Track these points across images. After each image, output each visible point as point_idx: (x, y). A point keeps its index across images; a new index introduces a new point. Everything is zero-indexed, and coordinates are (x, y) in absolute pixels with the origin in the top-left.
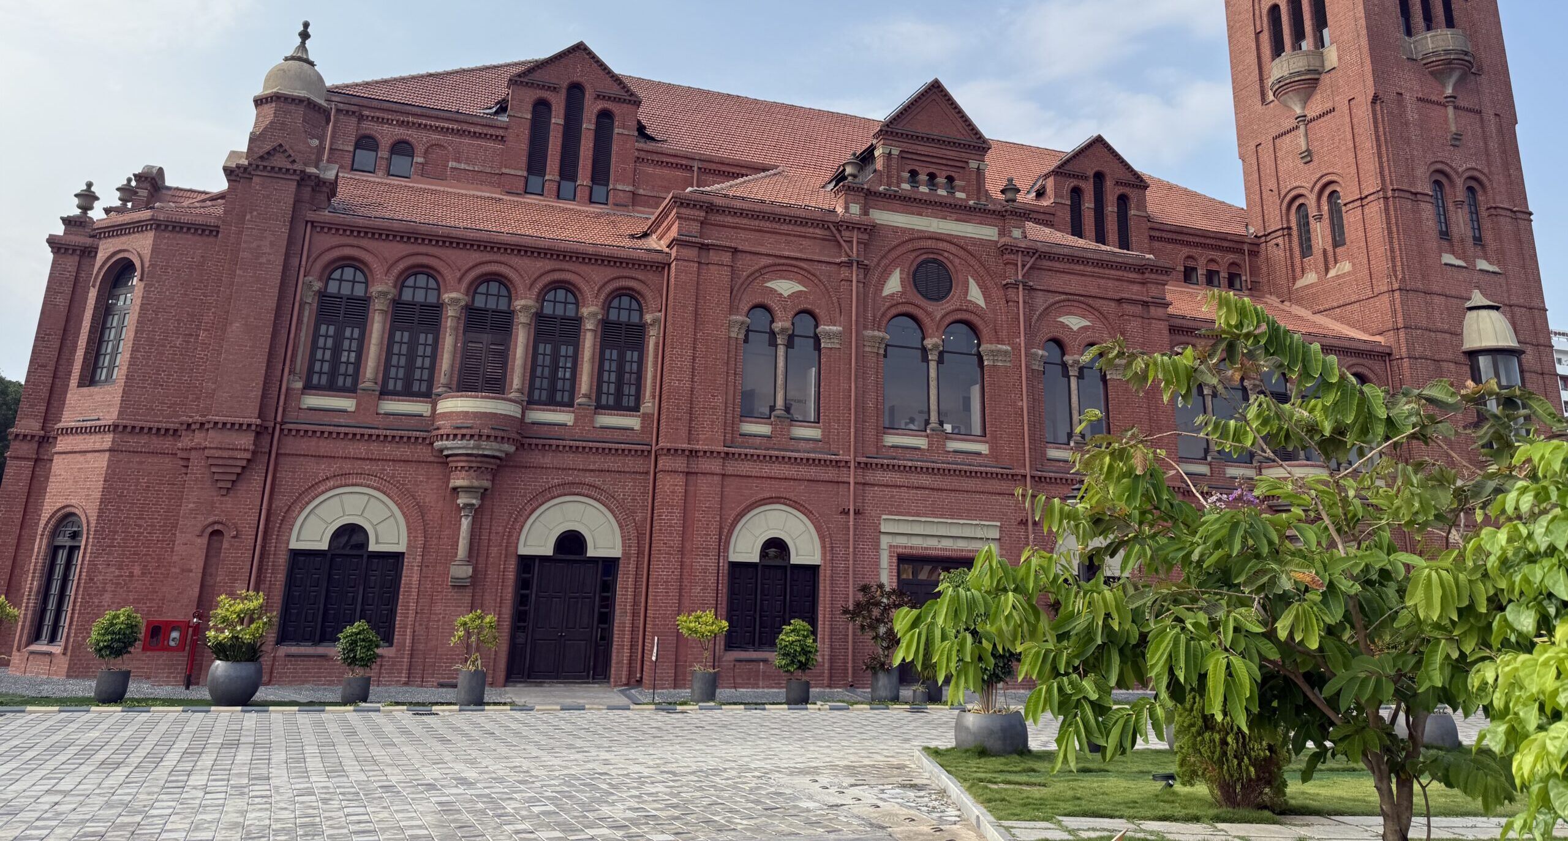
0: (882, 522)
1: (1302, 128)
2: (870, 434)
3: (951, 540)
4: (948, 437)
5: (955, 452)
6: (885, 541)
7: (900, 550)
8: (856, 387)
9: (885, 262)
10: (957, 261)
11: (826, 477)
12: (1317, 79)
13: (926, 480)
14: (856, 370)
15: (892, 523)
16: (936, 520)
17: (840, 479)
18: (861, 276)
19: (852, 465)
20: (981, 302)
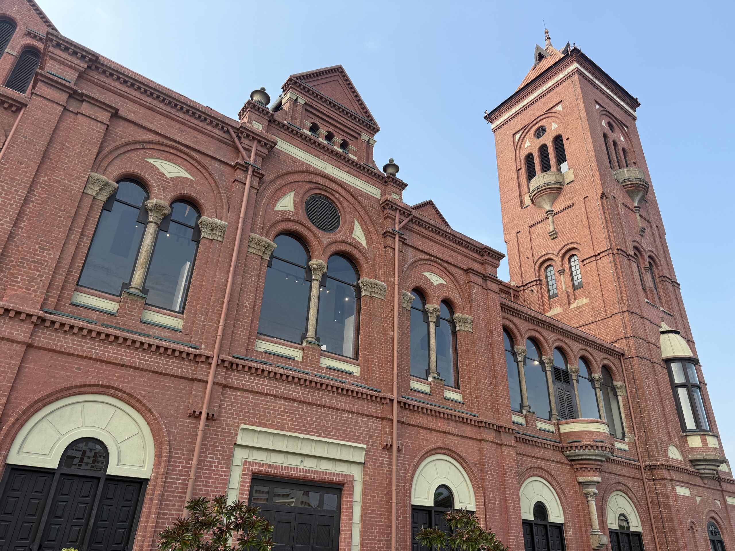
0: (240, 433)
1: (550, 218)
2: (242, 335)
3: (315, 461)
4: (322, 354)
5: (329, 368)
6: (240, 455)
7: (256, 468)
8: (233, 283)
9: (279, 182)
10: (346, 204)
11: (178, 372)
12: (561, 188)
13: (295, 391)
14: (236, 266)
15: (251, 434)
16: (302, 436)
17: (195, 377)
18: (256, 184)
19: (214, 362)
20: (364, 242)
